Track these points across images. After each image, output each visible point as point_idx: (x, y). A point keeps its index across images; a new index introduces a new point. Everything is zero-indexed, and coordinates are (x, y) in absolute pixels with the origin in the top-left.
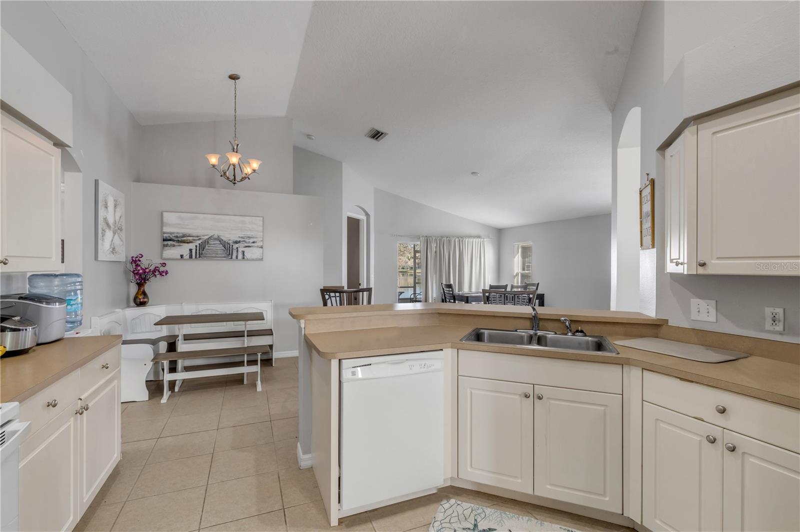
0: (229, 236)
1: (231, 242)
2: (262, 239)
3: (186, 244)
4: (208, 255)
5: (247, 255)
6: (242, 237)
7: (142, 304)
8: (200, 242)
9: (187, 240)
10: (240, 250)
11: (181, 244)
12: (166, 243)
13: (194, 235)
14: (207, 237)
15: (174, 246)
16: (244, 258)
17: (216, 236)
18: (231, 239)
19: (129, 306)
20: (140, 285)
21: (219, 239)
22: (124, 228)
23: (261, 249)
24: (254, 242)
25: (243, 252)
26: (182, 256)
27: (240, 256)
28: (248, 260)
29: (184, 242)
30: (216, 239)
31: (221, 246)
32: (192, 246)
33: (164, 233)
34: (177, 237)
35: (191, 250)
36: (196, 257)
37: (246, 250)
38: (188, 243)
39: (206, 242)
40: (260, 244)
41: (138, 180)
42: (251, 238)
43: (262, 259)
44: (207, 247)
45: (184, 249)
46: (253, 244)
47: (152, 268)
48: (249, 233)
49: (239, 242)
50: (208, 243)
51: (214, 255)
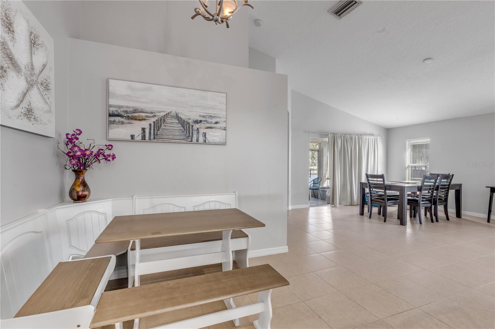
0: (189, 115)
1: (190, 121)
2: (225, 119)
3: (138, 122)
4: (165, 137)
5: (210, 138)
6: (203, 116)
7: (80, 198)
8: (154, 119)
9: (139, 117)
10: (202, 131)
11: (132, 121)
12: (112, 119)
13: (147, 110)
14: (163, 114)
15: (123, 123)
16: (205, 141)
17: (173, 114)
18: (192, 118)
19: (62, 201)
20: (78, 173)
21: (177, 117)
22: (52, 86)
23: (224, 131)
24: (216, 123)
25: (205, 134)
26: (132, 137)
27: (201, 139)
28: (210, 144)
29: (135, 119)
30: (173, 117)
31: (180, 125)
32: (145, 124)
33: (110, 106)
34: (126, 112)
35: (143, 129)
36: (150, 139)
37: (207, 131)
38: (140, 120)
39: (162, 120)
40: (223, 125)
41: (76, 36)
42: (214, 117)
43: (224, 144)
44: (162, 127)
45: (136, 128)
46: (215, 125)
47: (95, 151)
48: (211, 112)
49: (201, 121)
50: (164, 121)
51: (171, 137)
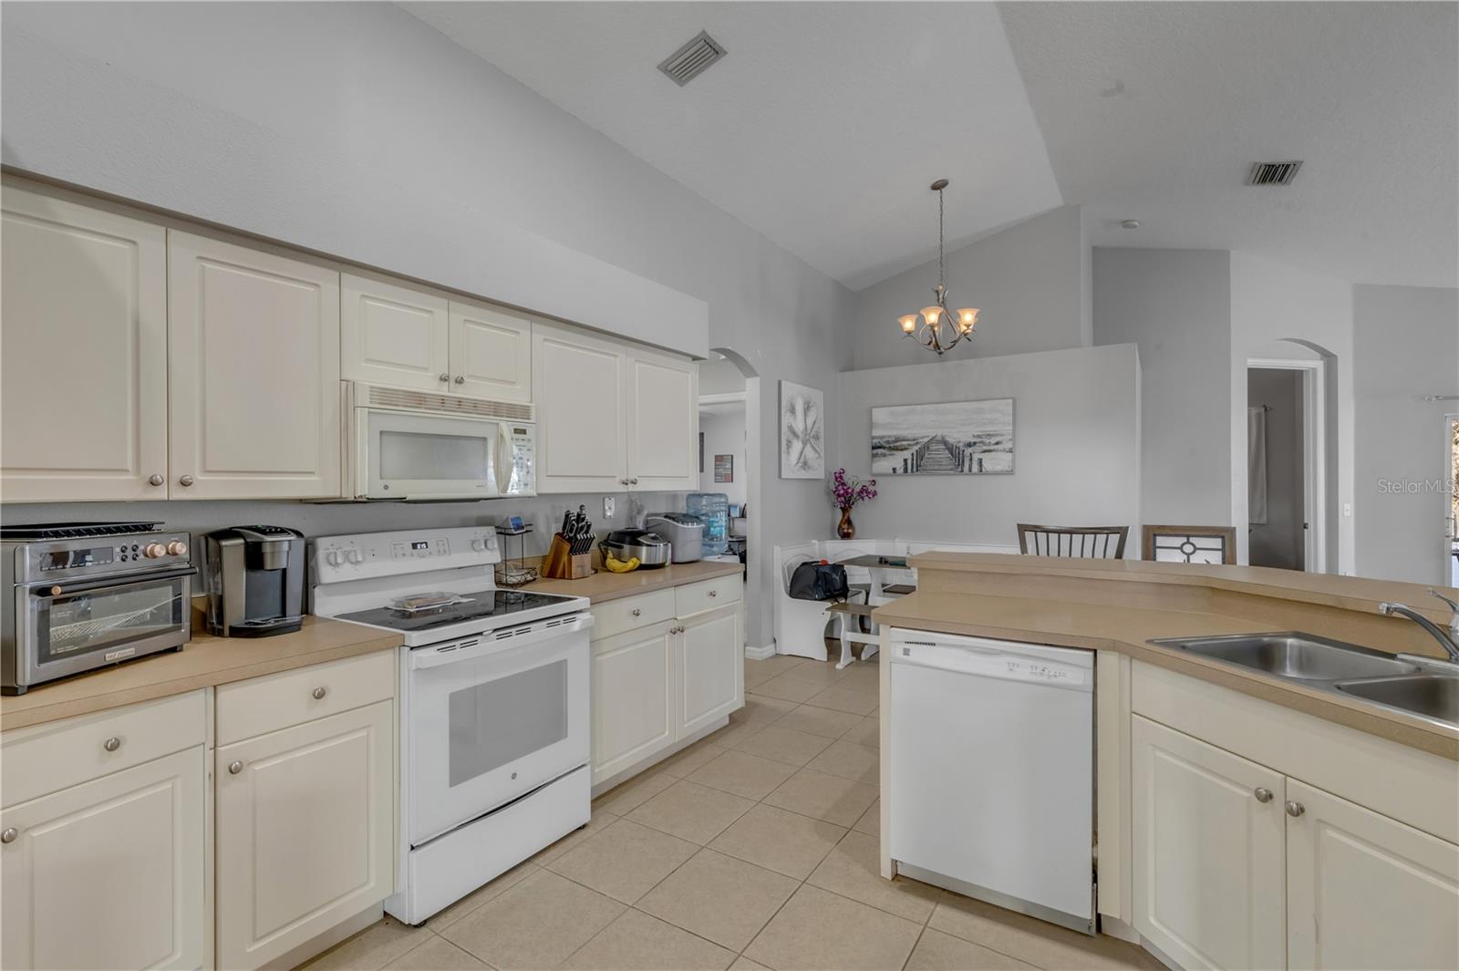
0: (958, 436)
1: (961, 445)
2: (1011, 437)
3: (900, 452)
4: (927, 468)
5: (987, 466)
6: (979, 436)
7: (846, 536)
8: (916, 448)
9: (901, 446)
10: (976, 457)
11: (892, 452)
12: (875, 451)
13: (910, 437)
14: (926, 440)
15: (885, 455)
16: (981, 471)
17: (939, 438)
18: (962, 440)
19: (834, 538)
20: (844, 510)
21: (945, 443)
22: (822, 435)
23: (1011, 454)
24: (997, 443)
25: (980, 461)
26: (894, 470)
27: (975, 468)
28: (988, 474)
29: (897, 449)
30: (938, 442)
31: (947, 452)
32: (907, 454)
33: (873, 438)
34: (888, 442)
35: (905, 460)
36: (912, 472)
37: (985, 457)
38: (902, 450)
39: (926, 447)
40: (1009, 445)
41: (849, 367)
42: (993, 435)
43: (1011, 473)
44: (926, 456)
45: (897, 460)
46: (996, 447)
47: (858, 489)
48: (989, 429)
49: (975, 443)
50: (928, 448)
51: (936, 467)
